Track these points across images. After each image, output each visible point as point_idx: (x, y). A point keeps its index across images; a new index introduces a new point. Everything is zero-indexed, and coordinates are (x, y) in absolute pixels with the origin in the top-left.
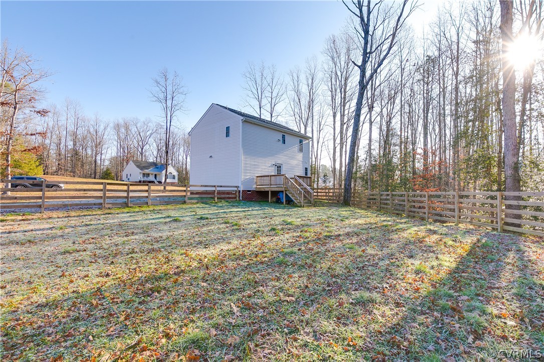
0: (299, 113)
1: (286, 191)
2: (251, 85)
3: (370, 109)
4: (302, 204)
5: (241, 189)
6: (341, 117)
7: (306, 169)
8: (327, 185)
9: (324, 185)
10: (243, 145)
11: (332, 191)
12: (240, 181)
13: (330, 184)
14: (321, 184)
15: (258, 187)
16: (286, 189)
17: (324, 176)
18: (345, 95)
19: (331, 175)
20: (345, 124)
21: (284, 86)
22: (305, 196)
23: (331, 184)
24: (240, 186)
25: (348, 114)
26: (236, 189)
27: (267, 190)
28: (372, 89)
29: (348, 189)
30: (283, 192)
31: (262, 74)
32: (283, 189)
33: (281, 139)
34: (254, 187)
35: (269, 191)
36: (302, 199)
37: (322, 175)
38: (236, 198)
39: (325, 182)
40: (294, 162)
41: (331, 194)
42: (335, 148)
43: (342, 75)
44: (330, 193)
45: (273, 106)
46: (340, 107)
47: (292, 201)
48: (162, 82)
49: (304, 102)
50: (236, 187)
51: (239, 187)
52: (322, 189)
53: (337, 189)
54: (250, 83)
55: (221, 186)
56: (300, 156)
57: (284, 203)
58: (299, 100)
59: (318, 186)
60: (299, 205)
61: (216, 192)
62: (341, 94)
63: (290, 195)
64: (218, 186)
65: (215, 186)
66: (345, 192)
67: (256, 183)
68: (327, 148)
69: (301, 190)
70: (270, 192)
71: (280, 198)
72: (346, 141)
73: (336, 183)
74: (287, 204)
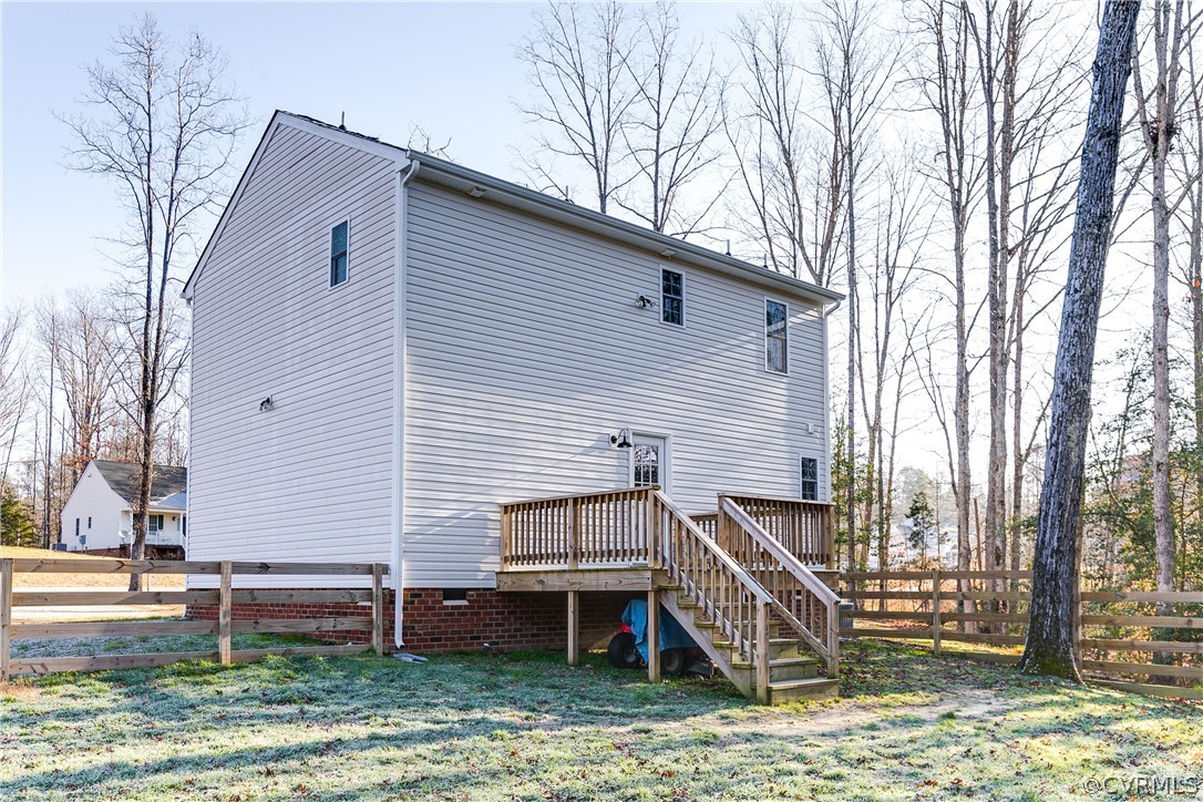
0: (789, 222)
1: (660, 591)
2: (557, 90)
3: (1155, 139)
4: (761, 679)
5: (401, 580)
6: (992, 216)
7: (808, 467)
8: (931, 553)
9: (912, 554)
10: (410, 322)
11: (949, 585)
12: (394, 538)
13: (943, 552)
14: (901, 552)
15: (513, 568)
16: (664, 583)
17: (915, 511)
18: (1009, 111)
19: (944, 505)
20: (1011, 252)
21: (712, 95)
22: (779, 625)
23: (949, 548)
24: (393, 564)
25: (1026, 204)
26: (367, 581)
27: (555, 584)
28: (1160, 39)
29: (1054, 575)
30: (643, 595)
31: (610, 42)
32: (644, 582)
33: (656, 293)
34: (485, 570)
35: (566, 593)
36: (761, 650)
37: (901, 503)
38: (365, 636)
39: (916, 538)
40: (742, 428)
41: (951, 605)
42: (963, 377)
43: (989, 13)
44: (943, 596)
45: (662, 192)
46: (985, 177)
47: (700, 656)
48: (135, 82)
49: (812, 168)
50: (369, 569)
51: (385, 569)
52: (904, 575)
53: (976, 575)
54: (554, 85)
55: (264, 568)
56: (775, 396)
57: (652, 672)
58: (786, 153)
59: (883, 563)
60: (740, 682)
61: (227, 600)
62: (991, 104)
63: (686, 621)
64: (239, 568)
65: (217, 568)
66: (1038, 592)
67: (502, 544)
68: (925, 372)
69: (753, 586)
70: (570, 598)
71: (631, 637)
72: (1018, 340)
73: (973, 545)
74: (673, 676)
